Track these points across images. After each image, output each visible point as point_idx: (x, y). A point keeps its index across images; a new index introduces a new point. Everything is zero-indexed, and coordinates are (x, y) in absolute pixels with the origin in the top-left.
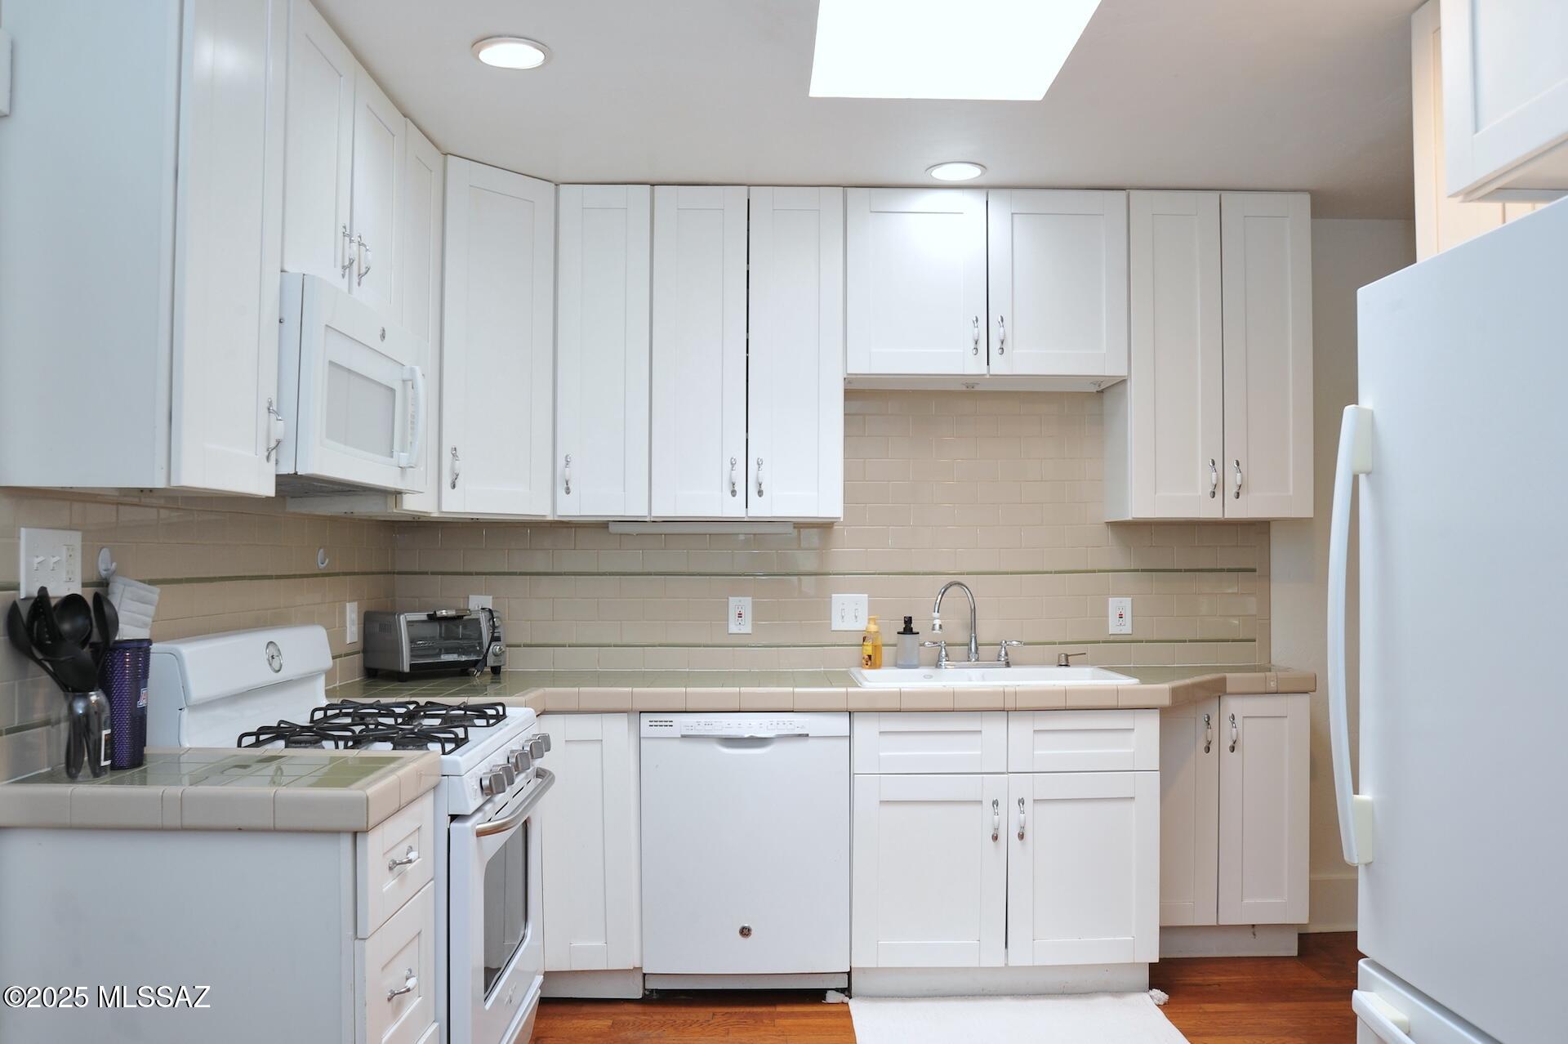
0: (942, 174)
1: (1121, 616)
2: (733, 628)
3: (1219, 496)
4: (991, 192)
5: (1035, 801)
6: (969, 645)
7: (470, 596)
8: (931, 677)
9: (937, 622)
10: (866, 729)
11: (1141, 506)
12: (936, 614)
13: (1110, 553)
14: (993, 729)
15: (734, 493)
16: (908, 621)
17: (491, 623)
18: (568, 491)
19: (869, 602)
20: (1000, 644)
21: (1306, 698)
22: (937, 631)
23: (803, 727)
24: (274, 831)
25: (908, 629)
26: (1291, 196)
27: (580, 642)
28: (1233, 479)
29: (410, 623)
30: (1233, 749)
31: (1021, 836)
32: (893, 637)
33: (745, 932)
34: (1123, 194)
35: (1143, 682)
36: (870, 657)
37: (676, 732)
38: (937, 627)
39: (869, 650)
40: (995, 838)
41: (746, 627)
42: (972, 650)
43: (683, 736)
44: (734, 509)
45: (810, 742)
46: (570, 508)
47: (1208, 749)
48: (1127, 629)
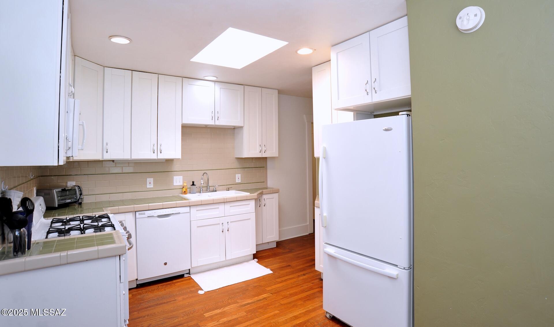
0: (206, 78)
1: (239, 178)
2: (148, 186)
3: (261, 152)
4: (216, 83)
5: (231, 222)
6: (207, 187)
7: (68, 182)
8: (199, 195)
9: (202, 182)
10: (193, 210)
11: (246, 154)
12: (202, 181)
13: (236, 165)
14: (221, 207)
15: (154, 152)
16: (193, 182)
17: (80, 190)
18: (107, 152)
19: (183, 178)
20: (214, 186)
21: (277, 194)
22: (202, 185)
23: (179, 211)
24: (98, 258)
25: (193, 184)
26: (274, 90)
27: (104, 193)
28: (264, 149)
29: (56, 192)
30: (264, 206)
31: (228, 230)
32: (189, 186)
33: (166, 264)
34: (243, 86)
35: (251, 194)
36: (185, 192)
37: (146, 215)
38: (202, 184)
39: (184, 190)
40: (223, 232)
41: (152, 186)
42: (208, 188)
43: (148, 217)
44: (154, 157)
45: (180, 214)
46: (107, 157)
47: (260, 206)
48: (240, 181)
